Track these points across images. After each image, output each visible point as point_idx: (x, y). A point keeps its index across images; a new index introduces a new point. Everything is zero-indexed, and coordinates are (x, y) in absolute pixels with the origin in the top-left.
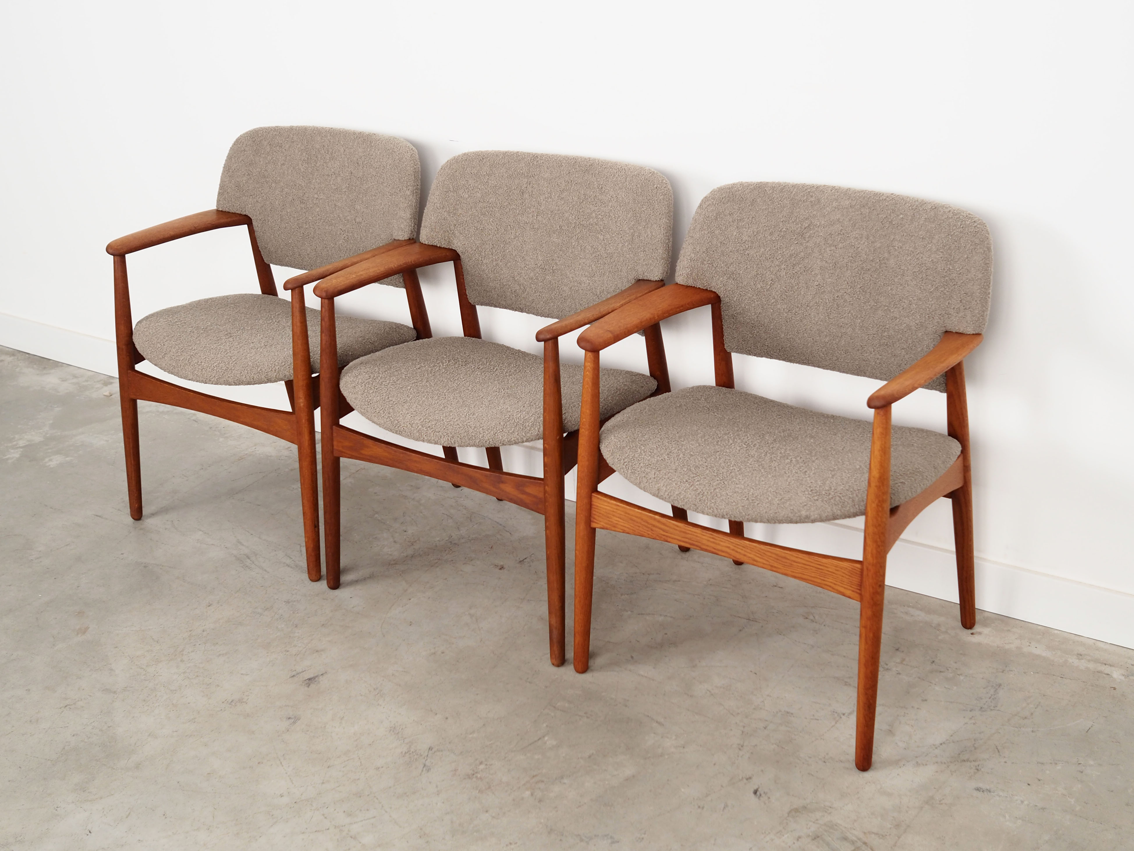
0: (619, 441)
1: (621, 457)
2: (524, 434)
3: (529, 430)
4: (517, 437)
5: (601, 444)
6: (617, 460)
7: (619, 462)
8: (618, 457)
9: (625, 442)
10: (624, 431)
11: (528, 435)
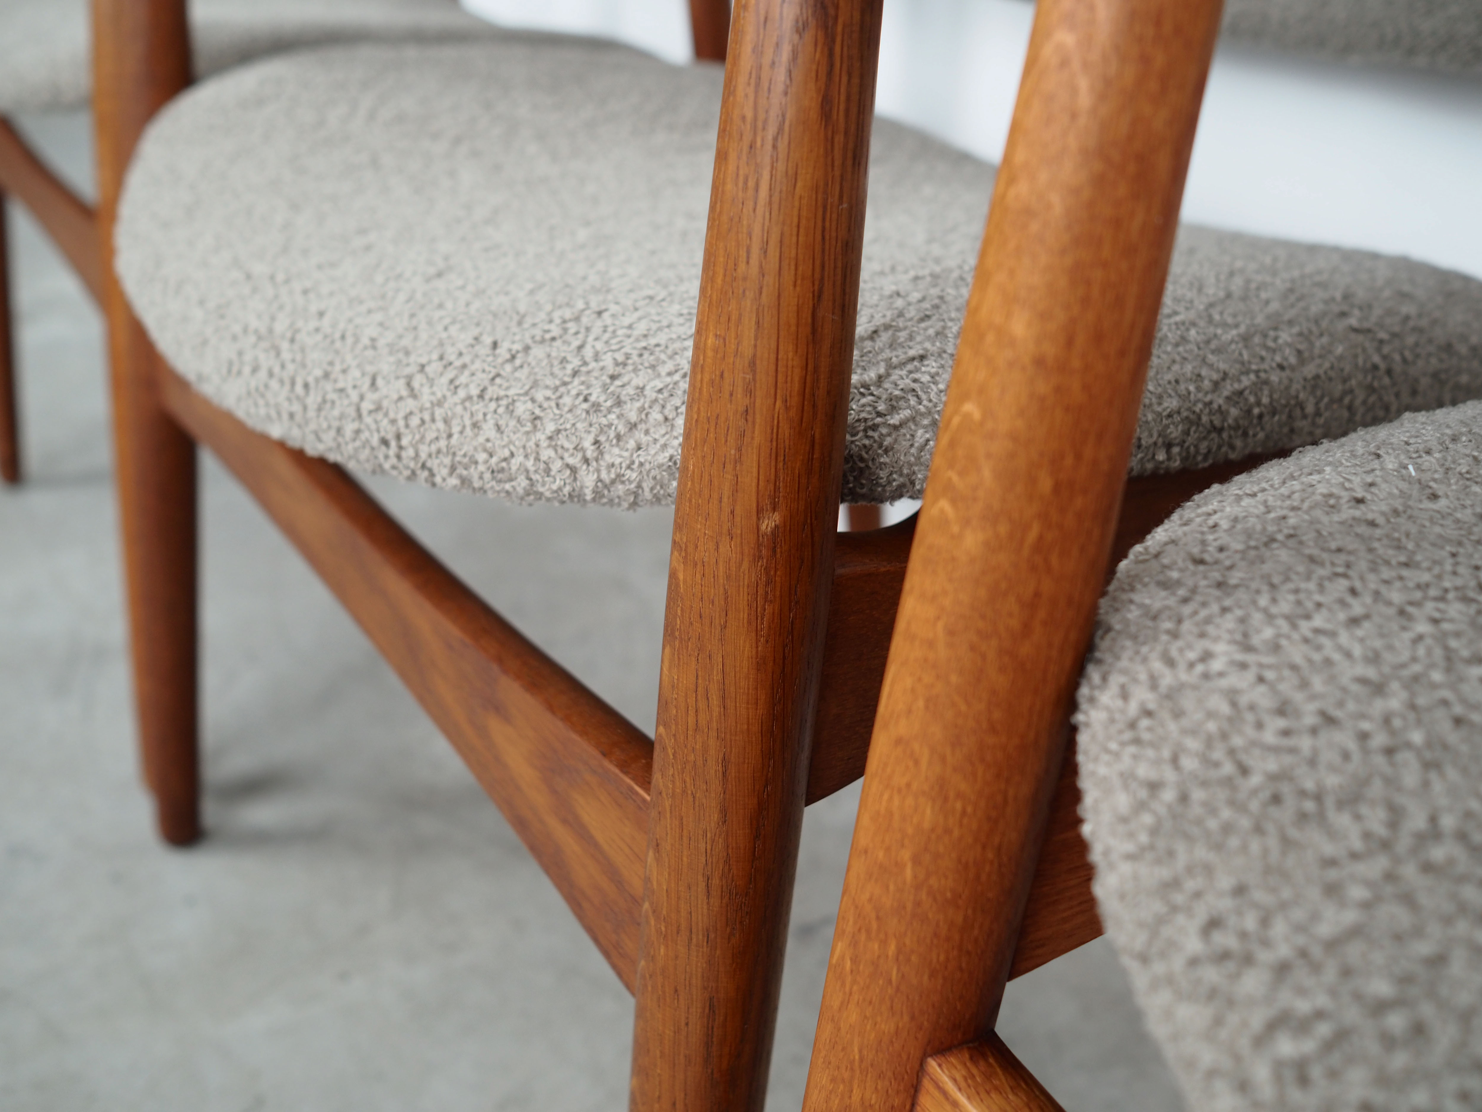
0: (1282, 710)
1: (1250, 922)
2: (587, 443)
3: (633, 426)
4: (544, 457)
5: (1094, 673)
6: (1194, 945)
7: (1211, 974)
8: (1225, 904)
9: (1345, 738)
10: (1357, 608)
11: (614, 455)
